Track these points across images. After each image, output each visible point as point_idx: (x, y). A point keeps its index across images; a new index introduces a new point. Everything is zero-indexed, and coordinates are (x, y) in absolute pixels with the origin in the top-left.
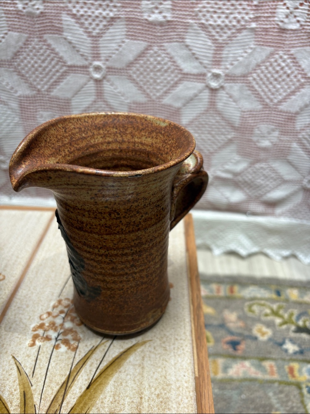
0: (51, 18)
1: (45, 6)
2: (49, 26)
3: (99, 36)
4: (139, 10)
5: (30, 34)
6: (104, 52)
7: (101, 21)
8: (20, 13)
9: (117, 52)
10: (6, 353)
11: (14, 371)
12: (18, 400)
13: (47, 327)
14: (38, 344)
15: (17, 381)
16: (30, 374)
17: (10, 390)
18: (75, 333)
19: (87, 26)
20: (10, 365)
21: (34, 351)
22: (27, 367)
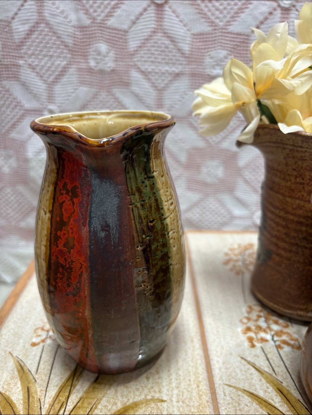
0: (121, 74)
1: (116, 65)
2: (119, 82)
3: (164, 89)
4: (202, 67)
5: (100, 89)
6: (167, 102)
7: (166, 77)
8: (92, 71)
9: (180, 103)
10: (231, 354)
11: (253, 370)
12: (277, 396)
13: (255, 330)
14: (258, 345)
15: (263, 380)
16: (271, 372)
17: (262, 388)
18: (288, 334)
19: (154, 81)
20: (244, 365)
21: (258, 351)
22: (263, 366)
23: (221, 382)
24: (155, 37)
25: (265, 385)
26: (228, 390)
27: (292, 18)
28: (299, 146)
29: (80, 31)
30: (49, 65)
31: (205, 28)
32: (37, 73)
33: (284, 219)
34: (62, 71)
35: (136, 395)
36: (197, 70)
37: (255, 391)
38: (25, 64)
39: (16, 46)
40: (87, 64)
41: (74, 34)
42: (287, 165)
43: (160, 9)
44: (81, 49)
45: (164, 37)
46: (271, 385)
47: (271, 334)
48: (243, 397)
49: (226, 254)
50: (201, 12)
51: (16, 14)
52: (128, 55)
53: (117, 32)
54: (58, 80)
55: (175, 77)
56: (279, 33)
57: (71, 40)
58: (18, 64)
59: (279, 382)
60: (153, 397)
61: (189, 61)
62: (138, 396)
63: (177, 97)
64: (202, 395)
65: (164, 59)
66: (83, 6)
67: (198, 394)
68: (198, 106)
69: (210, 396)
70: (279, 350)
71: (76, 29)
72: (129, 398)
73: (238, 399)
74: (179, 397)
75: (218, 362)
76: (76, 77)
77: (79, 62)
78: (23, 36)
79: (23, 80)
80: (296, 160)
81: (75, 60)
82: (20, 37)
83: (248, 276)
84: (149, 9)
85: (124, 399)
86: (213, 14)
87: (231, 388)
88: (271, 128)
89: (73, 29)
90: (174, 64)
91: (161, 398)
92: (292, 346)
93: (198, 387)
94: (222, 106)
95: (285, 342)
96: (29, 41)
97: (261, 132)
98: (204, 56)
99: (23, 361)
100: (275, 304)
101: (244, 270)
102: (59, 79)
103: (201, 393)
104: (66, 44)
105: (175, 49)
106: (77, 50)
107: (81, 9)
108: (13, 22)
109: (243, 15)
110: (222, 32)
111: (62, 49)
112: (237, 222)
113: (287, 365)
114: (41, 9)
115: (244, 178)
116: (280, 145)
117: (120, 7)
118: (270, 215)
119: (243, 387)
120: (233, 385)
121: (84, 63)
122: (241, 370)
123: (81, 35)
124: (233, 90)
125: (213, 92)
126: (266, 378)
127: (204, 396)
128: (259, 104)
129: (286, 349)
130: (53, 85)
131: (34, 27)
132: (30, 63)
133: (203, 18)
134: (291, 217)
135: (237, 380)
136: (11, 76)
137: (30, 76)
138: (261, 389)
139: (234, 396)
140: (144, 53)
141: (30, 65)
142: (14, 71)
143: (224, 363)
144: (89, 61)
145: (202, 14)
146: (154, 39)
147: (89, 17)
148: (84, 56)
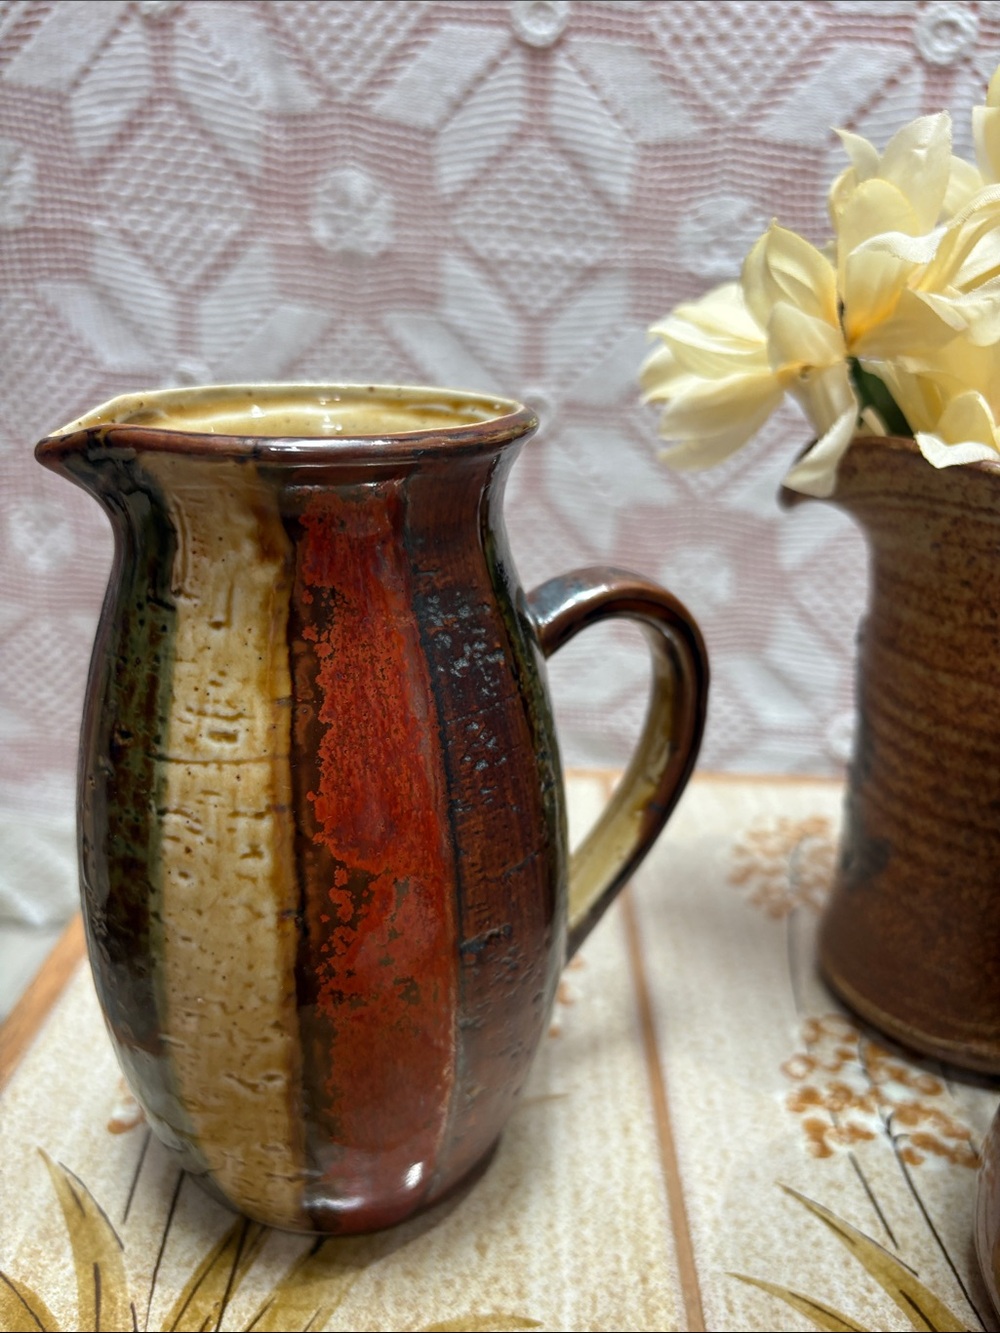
0: (412, 268)
1: (397, 237)
2: (404, 290)
3: (548, 315)
4: (668, 249)
5: (344, 312)
6: (557, 359)
7: (557, 279)
8: (320, 255)
9: (598, 362)
10: (752, 1176)
11: (822, 1231)
12: (900, 1319)
13: (831, 1100)
14: (841, 1149)
15: (855, 1263)
16: (881, 1237)
17: (851, 1289)
18: (938, 1115)
19: (516, 290)
20: (794, 1214)
21: (840, 1169)
22: (856, 1218)
23: (717, 1267)
24: (523, 153)
25: (860, 1278)
26: (740, 1293)
27: (961, 97)
28: (982, 510)
29: (287, 130)
30: (184, 233)
31: (681, 125)
32: (147, 258)
33: (929, 741)
34: (225, 255)
35: (443, 1302)
36: (653, 257)
37: (830, 1298)
38: (109, 229)
39: (84, 172)
40: (305, 235)
41: (267, 138)
42: (942, 567)
43: (541, 64)
44: (286, 185)
45: (551, 151)
46: (879, 1282)
47: (882, 1116)
48: (789, 1316)
49: (740, 851)
50: (669, 76)
51: (86, 71)
52: (434, 207)
53: (402, 134)
54: (214, 283)
55: (582, 279)
56: (921, 147)
57: (256, 156)
58: (89, 230)
59: (906, 1270)
60: (497, 1309)
61: (627, 230)
62: (450, 1305)
63: (589, 342)
64: (658, 1308)
65: (548, 221)
66: (297, 50)
67: (645, 1304)
68: (659, 374)
69: (684, 1311)
70: (908, 1166)
71: (271, 123)
72: (421, 1310)
73: (773, 1324)
74: (581, 1313)
75: (709, 1201)
76: (270, 274)
77: (279, 226)
78: (106, 142)
79: (101, 280)
80: (973, 552)
81: (267, 221)
82: (96, 143)
83: (808, 924)
84: (506, 62)
85: (405, 1315)
86: (707, 83)
87: (750, 1289)
88: (892, 449)
89: (264, 122)
90: (582, 238)
91: (522, 1314)
92: (952, 1156)
93: (644, 1280)
94: (737, 377)
95: (927, 1142)
96: (122, 158)
97: (859, 459)
98: (676, 213)
99: (82, 1180)
100: (897, 1015)
101: (797, 903)
102: (217, 278)
103: (652, 1301)
104: (243, 170)
105: (584, 191)
106: (273, 188)
107: (290, 61)
108: (75, 95)
109: (802, 87)
110: (735, 140)
111: (229, 184)
112: (774, 746)
113: (932, 1216)
114: (164, 58)
115: (799, 606)
116: (919, 503)
117: (414, 56)
118: (884, 728)
119: (790, 1283)
120: (758, 1277)
121: (296, 229)
122: (784, 1231)
123: (287, 142)
124: (773, 327)
125: (709, 330)
126: (865, 1259)
127: (663, 1313)
128: (857, 371)
129: (932, 1163)
130: (197, 297)
131: (140, 113)
132: (127, 227)
133: (674, 93)
134: (954, 737)
135: (769, 1261)
136: (63, 266)
137: (124, 267)
138: (848, 1294)
139: (760, 1314)
140: (488, 203)
141: (124, 232)
142: (75, 251)
143: (728, 1205)
144: (311, 223)
145: (673, 80)
146: (520, 158)
147: (317, 85)
148: (297, 208)
